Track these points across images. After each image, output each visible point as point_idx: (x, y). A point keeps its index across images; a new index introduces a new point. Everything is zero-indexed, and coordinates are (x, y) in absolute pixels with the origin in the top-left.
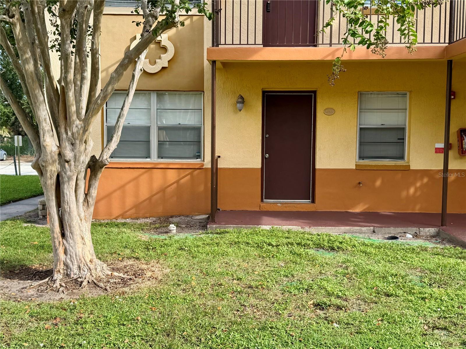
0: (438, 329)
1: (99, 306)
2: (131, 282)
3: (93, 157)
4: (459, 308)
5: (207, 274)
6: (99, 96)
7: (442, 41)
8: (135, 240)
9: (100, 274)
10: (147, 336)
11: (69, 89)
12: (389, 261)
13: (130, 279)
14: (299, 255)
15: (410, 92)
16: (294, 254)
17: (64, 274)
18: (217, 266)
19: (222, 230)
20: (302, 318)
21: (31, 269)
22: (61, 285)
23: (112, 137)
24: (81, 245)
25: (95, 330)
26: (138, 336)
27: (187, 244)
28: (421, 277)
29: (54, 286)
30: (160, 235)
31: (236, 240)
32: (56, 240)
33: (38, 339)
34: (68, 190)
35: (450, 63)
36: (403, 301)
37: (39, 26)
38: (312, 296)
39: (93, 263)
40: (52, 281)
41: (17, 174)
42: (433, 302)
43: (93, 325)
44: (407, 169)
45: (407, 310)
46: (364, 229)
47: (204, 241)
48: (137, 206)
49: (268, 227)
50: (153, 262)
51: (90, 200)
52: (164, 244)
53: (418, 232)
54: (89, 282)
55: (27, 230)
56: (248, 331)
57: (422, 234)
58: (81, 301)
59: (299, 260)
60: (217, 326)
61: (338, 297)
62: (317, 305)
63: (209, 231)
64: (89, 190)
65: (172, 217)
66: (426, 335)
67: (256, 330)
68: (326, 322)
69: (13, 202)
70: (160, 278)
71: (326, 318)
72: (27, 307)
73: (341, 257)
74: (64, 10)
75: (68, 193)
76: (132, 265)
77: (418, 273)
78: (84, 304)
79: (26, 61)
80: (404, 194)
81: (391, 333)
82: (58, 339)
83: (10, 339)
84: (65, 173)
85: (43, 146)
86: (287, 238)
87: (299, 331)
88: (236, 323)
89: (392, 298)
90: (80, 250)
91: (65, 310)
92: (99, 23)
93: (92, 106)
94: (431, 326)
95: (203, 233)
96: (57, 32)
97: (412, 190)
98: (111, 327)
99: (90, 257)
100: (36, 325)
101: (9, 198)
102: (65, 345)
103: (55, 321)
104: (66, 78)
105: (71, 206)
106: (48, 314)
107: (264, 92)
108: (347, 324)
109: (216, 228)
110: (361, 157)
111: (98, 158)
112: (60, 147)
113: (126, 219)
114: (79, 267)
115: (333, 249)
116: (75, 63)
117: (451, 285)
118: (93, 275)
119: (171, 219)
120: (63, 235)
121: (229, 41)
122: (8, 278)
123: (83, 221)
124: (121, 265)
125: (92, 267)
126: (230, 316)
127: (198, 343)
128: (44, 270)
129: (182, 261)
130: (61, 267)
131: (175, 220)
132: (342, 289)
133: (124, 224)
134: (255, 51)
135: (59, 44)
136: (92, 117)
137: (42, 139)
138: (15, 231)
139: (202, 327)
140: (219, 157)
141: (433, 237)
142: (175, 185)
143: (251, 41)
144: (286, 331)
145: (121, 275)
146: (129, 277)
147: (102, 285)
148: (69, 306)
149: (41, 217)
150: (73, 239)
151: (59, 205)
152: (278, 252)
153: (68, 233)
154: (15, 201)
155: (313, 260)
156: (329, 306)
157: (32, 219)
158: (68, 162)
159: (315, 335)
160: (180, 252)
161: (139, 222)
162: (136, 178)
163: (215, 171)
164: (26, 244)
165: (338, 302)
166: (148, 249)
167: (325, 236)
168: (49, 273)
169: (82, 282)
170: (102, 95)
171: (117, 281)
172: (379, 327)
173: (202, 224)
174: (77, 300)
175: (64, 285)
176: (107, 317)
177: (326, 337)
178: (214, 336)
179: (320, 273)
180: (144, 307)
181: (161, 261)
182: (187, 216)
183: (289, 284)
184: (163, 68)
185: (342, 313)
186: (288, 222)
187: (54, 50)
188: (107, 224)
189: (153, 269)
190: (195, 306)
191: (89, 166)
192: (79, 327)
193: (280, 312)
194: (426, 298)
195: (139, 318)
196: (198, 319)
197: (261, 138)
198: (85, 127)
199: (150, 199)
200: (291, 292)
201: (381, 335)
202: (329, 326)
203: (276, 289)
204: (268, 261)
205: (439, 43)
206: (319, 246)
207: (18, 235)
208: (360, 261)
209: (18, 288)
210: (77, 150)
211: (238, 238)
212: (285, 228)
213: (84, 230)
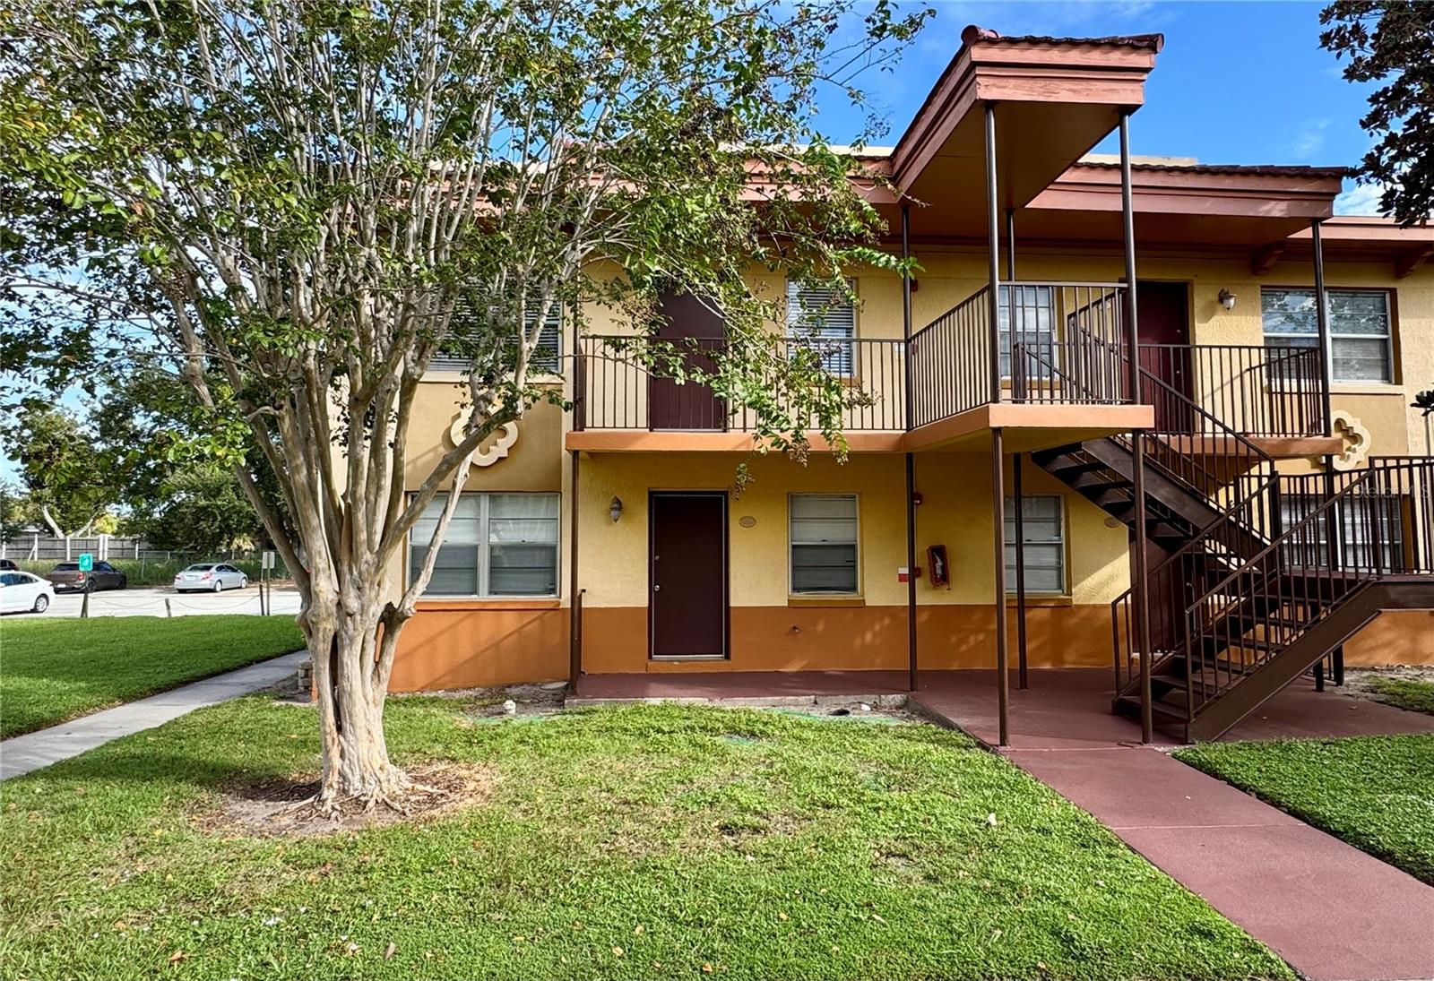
0: (894, 856)
1: (393, 842)
2: (444, 800)
3: (390, 604)
4: (924, 822)
5: (561, 784)
6: (402, 517)
7: (897, 426)
8: (451, 727)
9: (396, 788)
10: (465, 888)
11: (358, 510)
12: (833, 751)
13: (442, 795)
14: (703, 747)
15: (860, 494)
16: (694, 746)
17: (339, 789)
18: (578, 770)
19: (587, 708)
20: (701, 850)
21: (286, 781)
22: (333, 808)
23: (420, 574)
24: (367, 744)
25: (387, 882)
26: (453, 889)
27: (531, 734)
28: (877, 775)
29: (323, 810)
30: (490, 719)
31: (608, 725)
32: (328, 737)
33: (297, 900)
34: (350, 660)
35: (910, 456)
36: (848, 815)
37: (319, 420)
38: (717, 814)
39: (385, 771)
40: (319, 801)
41: (263, 613)
42: (890, 814)
43: (383, 874)
44: (860, 605)
45: (852, 829)
46: (801, 699)
47: (558, 727)
48: (454, 671)
49: (657, 701)
50: (478, 764)
51: (382, 672)
52: (496, 734)
53: (878, 701)
54: (377, 802)
55: (279, 714)
56: (619, 874)
57: (884, 703)
58: (364, 834)
59: (701, 755)
60: (573, 869)
61: (757, 813)
62: (724, 828)
63: (568, 710)
64: (381, 656)
65: (509, 686)
66: (876, 866)
67: (633, 872)
68: (736, 854)
69: (258, 662)
70: (488, 792)
71: (736, 848)
72: (280, 847)
73: (765, 746)
74: (356, 399)
75: (349, 663)
76: (445, 771)
77: (872, 769)
78: (370, 838)
79: (296, 470)
80: (858, 642)
81: (827, 867)
82: (329, 899)
83: (251, 902)
84: (346, 633)
85: (315, 592)
86: (687, 718)
87: (695, 871)
88: (601, 862)
89: (833, 811)
90: (366, 751)
91: (340, 849)
92: (407, 413)
93: (390, 532)
94: (884, 851)
95: (557, 714)
96: (342, 417)
97: (869, 637)
98: (411, 876)
99: (380, 762)
100: (294, 877)
101: (250, 657)
102: (340, 909)
103: (323, 869)
104: (354, 493)
105: (354, 684)
106: (312, 858)
107: (651, 494)
108: (766, 855)
109: (578, 704)
110: (795, 589)
111: (396, 606)
112: (339, 593)
113: (436, 691)
114: (363, 778)
115: (753, 734)
116: (369, 469)
117: (917, 786)
118: (385, 790)
119: (507, 690)
120: (339, 729)
121: (598, 423)
122: (249, 798)
123: (371, 705)
124: (428, 771)
125: (383, 777)
126: (595, 852)
127: (543, 897)
128: (307, 783)
129: (525, 764)
130: (334, 778)
131: (515, 691)
132: (762, 799)
133: (433, 701)
134: (637, 437)
135: (344, 435)
136: (390, 547)
137: (313, 582)
138: (260, 715)
139: (551, 871)
140: (584, 591)
141: (898, 708)
142: (515, 636)
143: (631, 423)
144: (676, 872)
145: (428, 788)
146: (440, 792)
147: (397, 805)
148: (346, 843)
149: (302, 689)
150: (354, 735)
151: (334, 681)
152: (670, 744)
153: (347, 726)
154: (260, 660)
155: (722, 755)
156: (742, 828)
157: (288, 693)
158: (351, 615)
159: (719, 876)
160: (520, 747)
161: (457, 695)
162: (452, 626)
163: (576, 613)
164: (279, 738)
165: (756, 820)
166: (471, 743)
167: (742, 714)
168: (314, 789)
169: (366, 802)
170: (406, 516)
171: (421, 798)
172: (810, 858)
173: (557, 698)
174: (359, 832)
175: (338, 807)
176: (405, 859)
177: (735, 878)
178: (568, 886)
179: (733, 774)
180: (463, 841)
181: (491, 764)
182: (534, 685)
183: (685, 796)
184: (501, 459)
185: (760, 840)
186: (689, 692)
187: (336, 442)
188: (408, 700)
189: (478, 777)
190: (540, 837)
191: (382, 619)
192: (361, 878)
193: (670, 842)
194: (880, 808)
195: (455, 860)
196: (545, 858)
197: (647, 561)
198: (379, 562)
199: (475, 657)
200: (687, 809)
201: (814, 870)
202: (741, 859)
203: (666, 804)
204: (656, 758)
205: (894, 429)
206: (733, 731)
207: (265, 722)
208: (791, 753)
209: (265, 816)
210: (366, 597)
211: (610, 721)
212: (684, 701)
213: (372, 720)
